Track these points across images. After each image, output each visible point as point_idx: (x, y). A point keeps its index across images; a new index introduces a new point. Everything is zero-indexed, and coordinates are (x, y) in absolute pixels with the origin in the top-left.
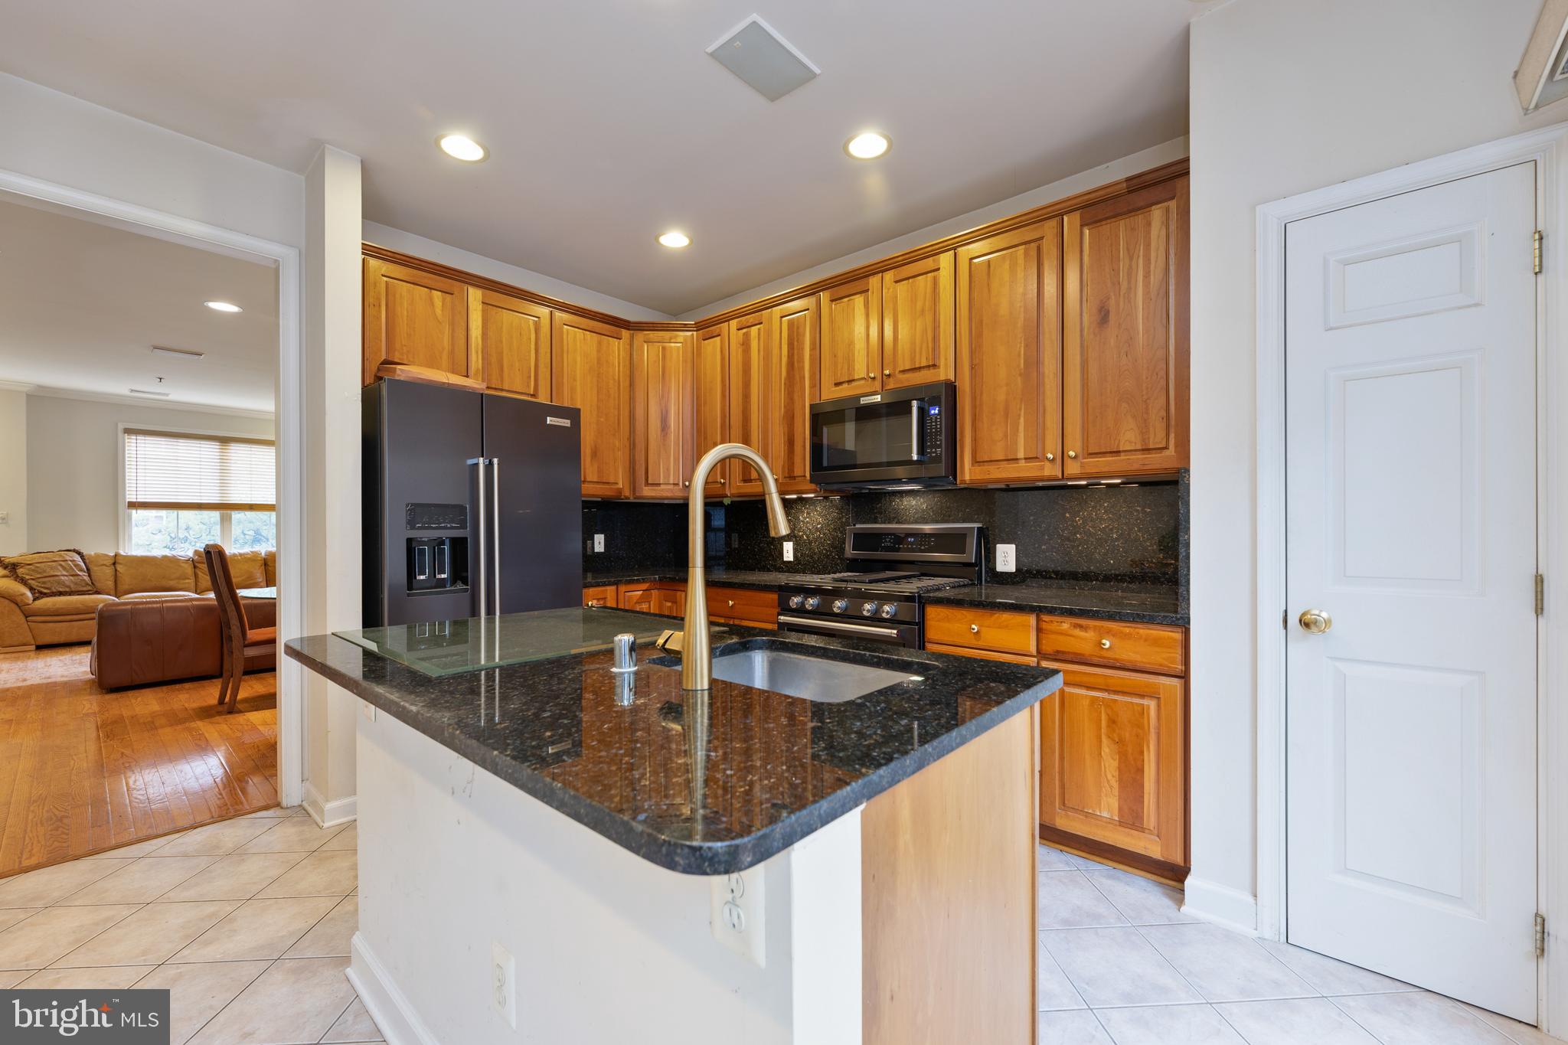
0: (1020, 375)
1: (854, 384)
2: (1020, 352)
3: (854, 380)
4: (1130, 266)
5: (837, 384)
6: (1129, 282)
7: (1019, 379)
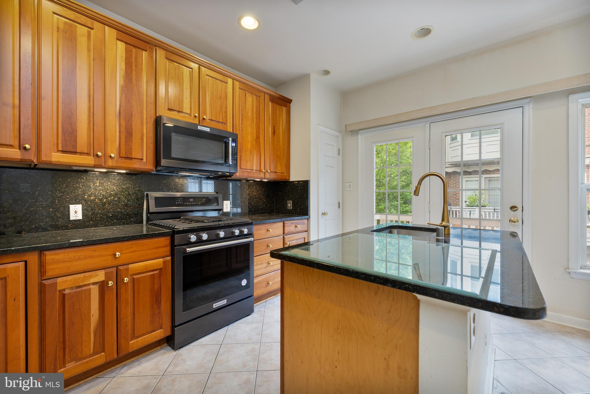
0: (255, 140)
1: (181, 114)
2: (254, 132)
3: (182, 112)
4: (279, 120)
5: (170, 110)
6: (279, 125)
7: (254, 142)
